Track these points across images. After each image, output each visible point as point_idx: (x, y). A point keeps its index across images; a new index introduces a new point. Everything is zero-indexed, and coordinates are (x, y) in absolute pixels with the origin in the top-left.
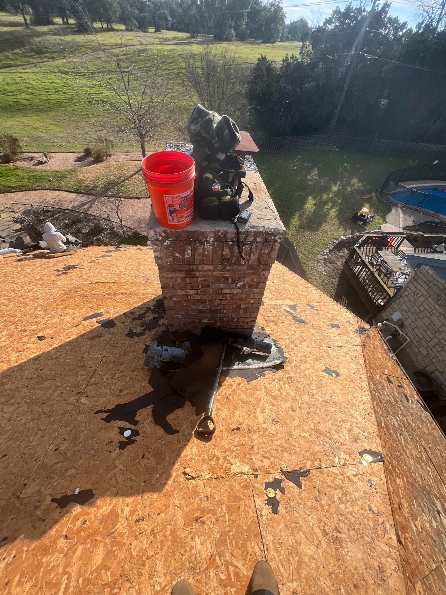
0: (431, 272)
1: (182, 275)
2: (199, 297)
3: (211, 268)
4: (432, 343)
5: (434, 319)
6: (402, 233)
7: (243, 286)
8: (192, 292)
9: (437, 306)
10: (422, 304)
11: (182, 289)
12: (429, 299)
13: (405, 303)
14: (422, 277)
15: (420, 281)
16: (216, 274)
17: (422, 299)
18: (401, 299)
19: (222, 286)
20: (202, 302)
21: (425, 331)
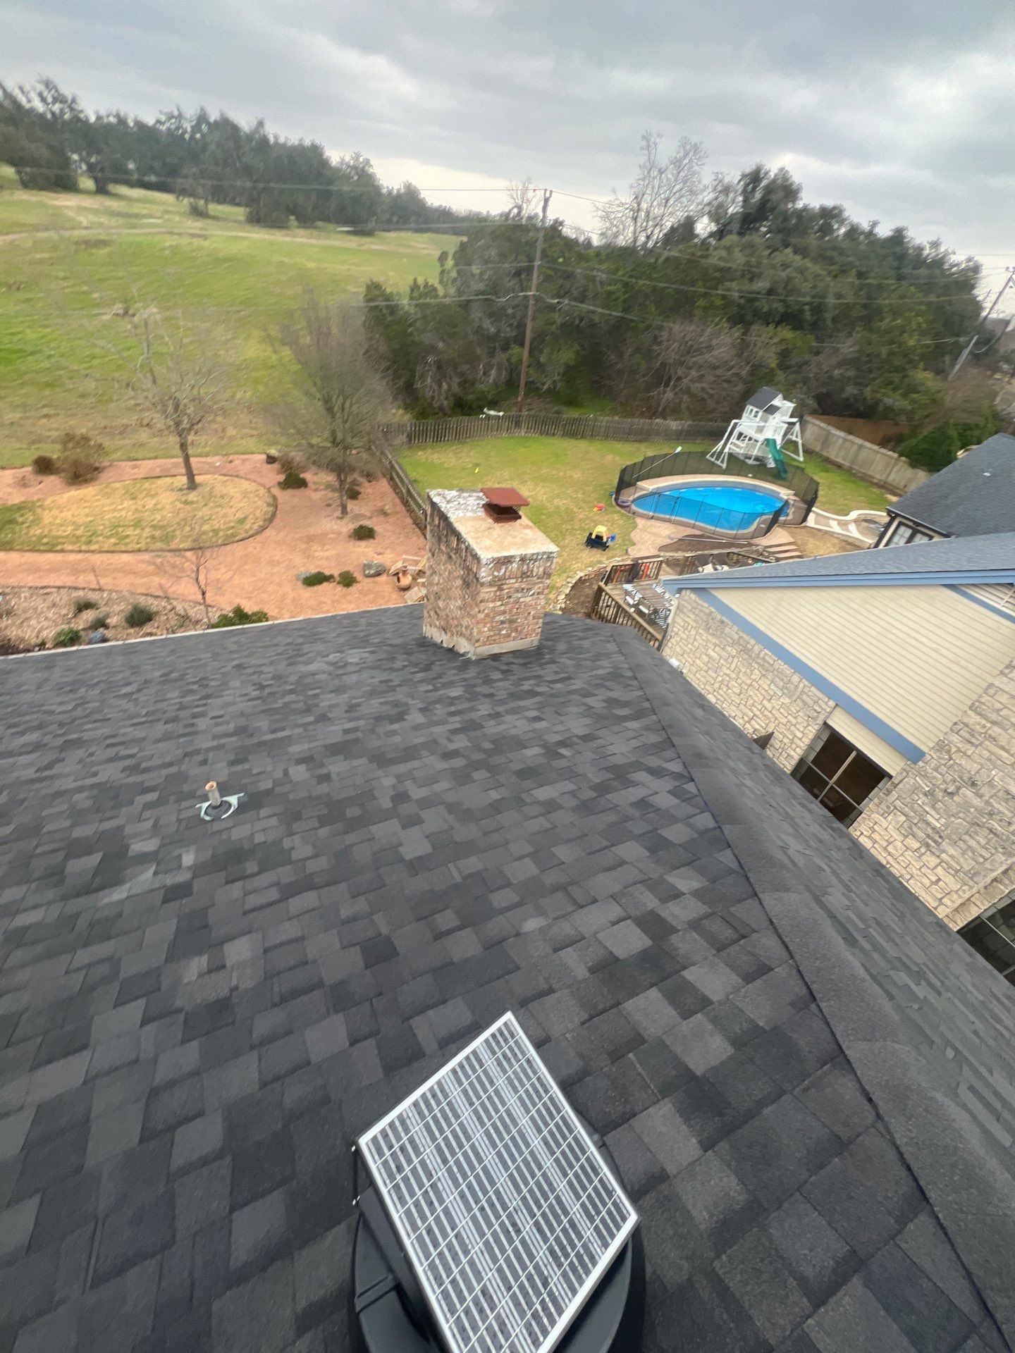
0: (693, 596)
1: (495, 589)
2: (502, 608)
3: (514, 581)
4: (717, 686)
5: (711, 652)
6: (659, 556)
7: (533, 594)
8: (499, 603)
9: (710, 638)
10: (695, 640)
11: (492, 601)
12: (701, 631)
13: (678, 644)
14: (686, 605)
15: (685, 610)
16: (517, 585)
17: (693, 632)
18: (672, 640)
19: (519, 595)
20: (504, 612)
21: (706, 672)
